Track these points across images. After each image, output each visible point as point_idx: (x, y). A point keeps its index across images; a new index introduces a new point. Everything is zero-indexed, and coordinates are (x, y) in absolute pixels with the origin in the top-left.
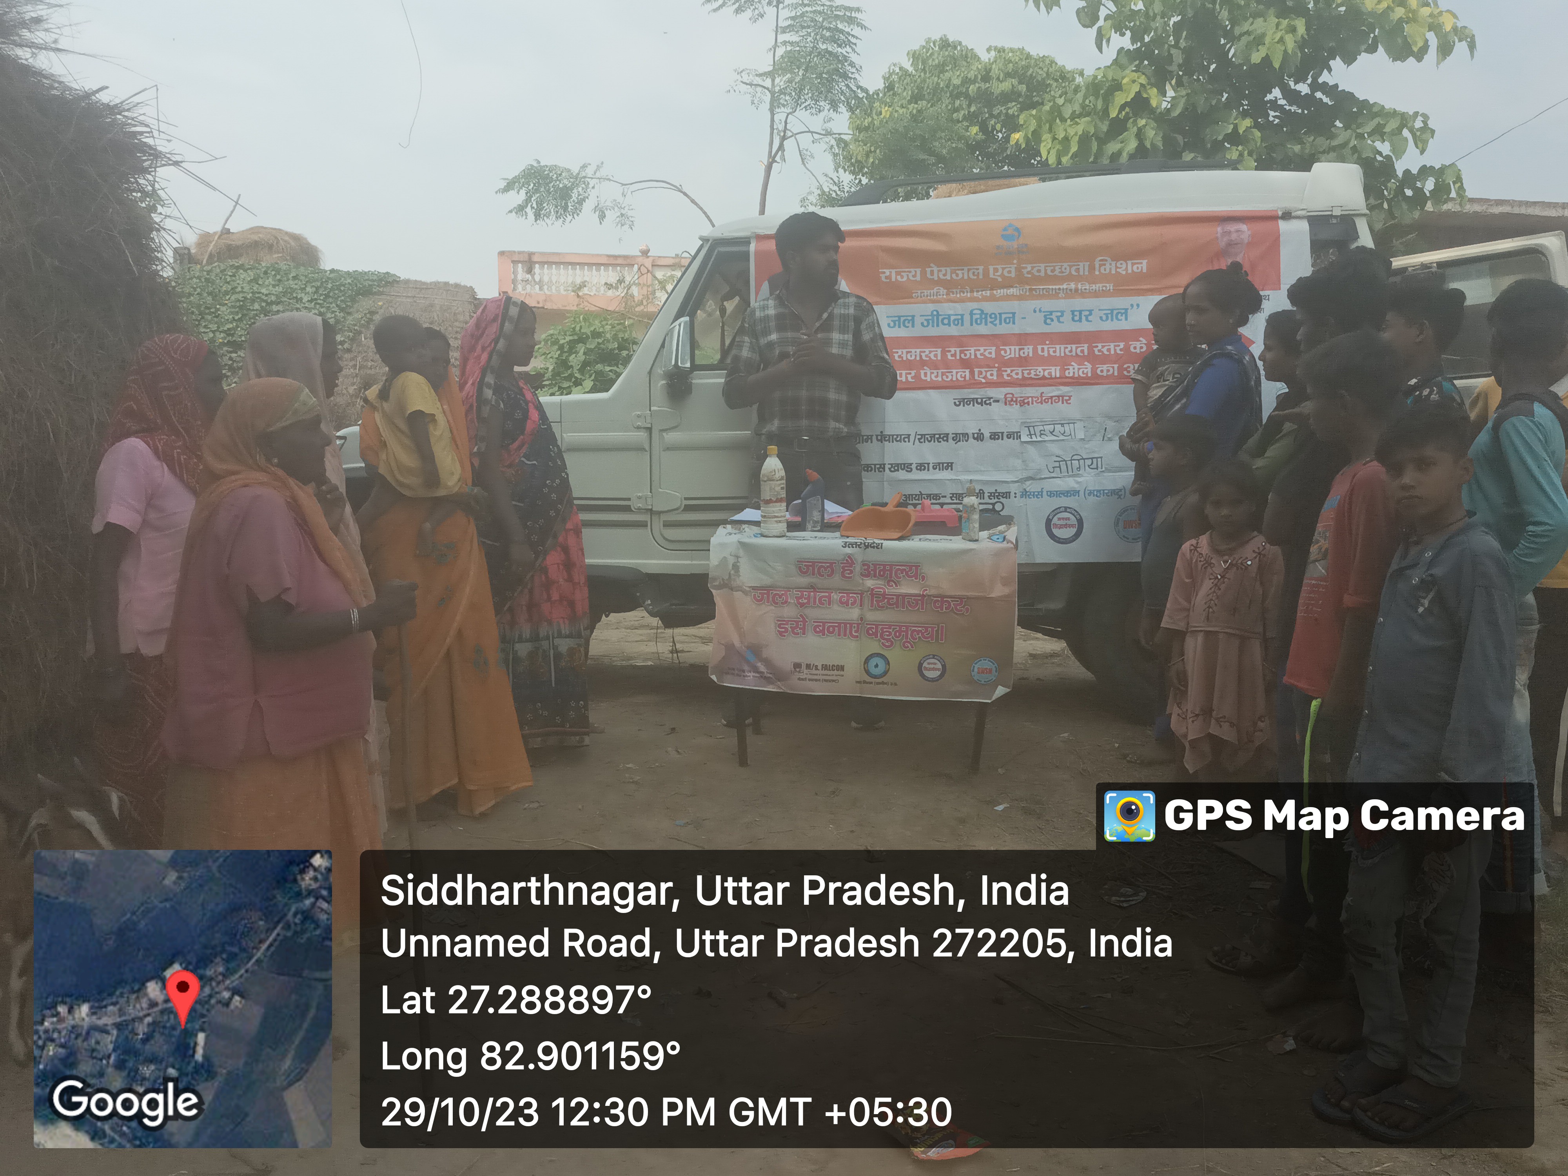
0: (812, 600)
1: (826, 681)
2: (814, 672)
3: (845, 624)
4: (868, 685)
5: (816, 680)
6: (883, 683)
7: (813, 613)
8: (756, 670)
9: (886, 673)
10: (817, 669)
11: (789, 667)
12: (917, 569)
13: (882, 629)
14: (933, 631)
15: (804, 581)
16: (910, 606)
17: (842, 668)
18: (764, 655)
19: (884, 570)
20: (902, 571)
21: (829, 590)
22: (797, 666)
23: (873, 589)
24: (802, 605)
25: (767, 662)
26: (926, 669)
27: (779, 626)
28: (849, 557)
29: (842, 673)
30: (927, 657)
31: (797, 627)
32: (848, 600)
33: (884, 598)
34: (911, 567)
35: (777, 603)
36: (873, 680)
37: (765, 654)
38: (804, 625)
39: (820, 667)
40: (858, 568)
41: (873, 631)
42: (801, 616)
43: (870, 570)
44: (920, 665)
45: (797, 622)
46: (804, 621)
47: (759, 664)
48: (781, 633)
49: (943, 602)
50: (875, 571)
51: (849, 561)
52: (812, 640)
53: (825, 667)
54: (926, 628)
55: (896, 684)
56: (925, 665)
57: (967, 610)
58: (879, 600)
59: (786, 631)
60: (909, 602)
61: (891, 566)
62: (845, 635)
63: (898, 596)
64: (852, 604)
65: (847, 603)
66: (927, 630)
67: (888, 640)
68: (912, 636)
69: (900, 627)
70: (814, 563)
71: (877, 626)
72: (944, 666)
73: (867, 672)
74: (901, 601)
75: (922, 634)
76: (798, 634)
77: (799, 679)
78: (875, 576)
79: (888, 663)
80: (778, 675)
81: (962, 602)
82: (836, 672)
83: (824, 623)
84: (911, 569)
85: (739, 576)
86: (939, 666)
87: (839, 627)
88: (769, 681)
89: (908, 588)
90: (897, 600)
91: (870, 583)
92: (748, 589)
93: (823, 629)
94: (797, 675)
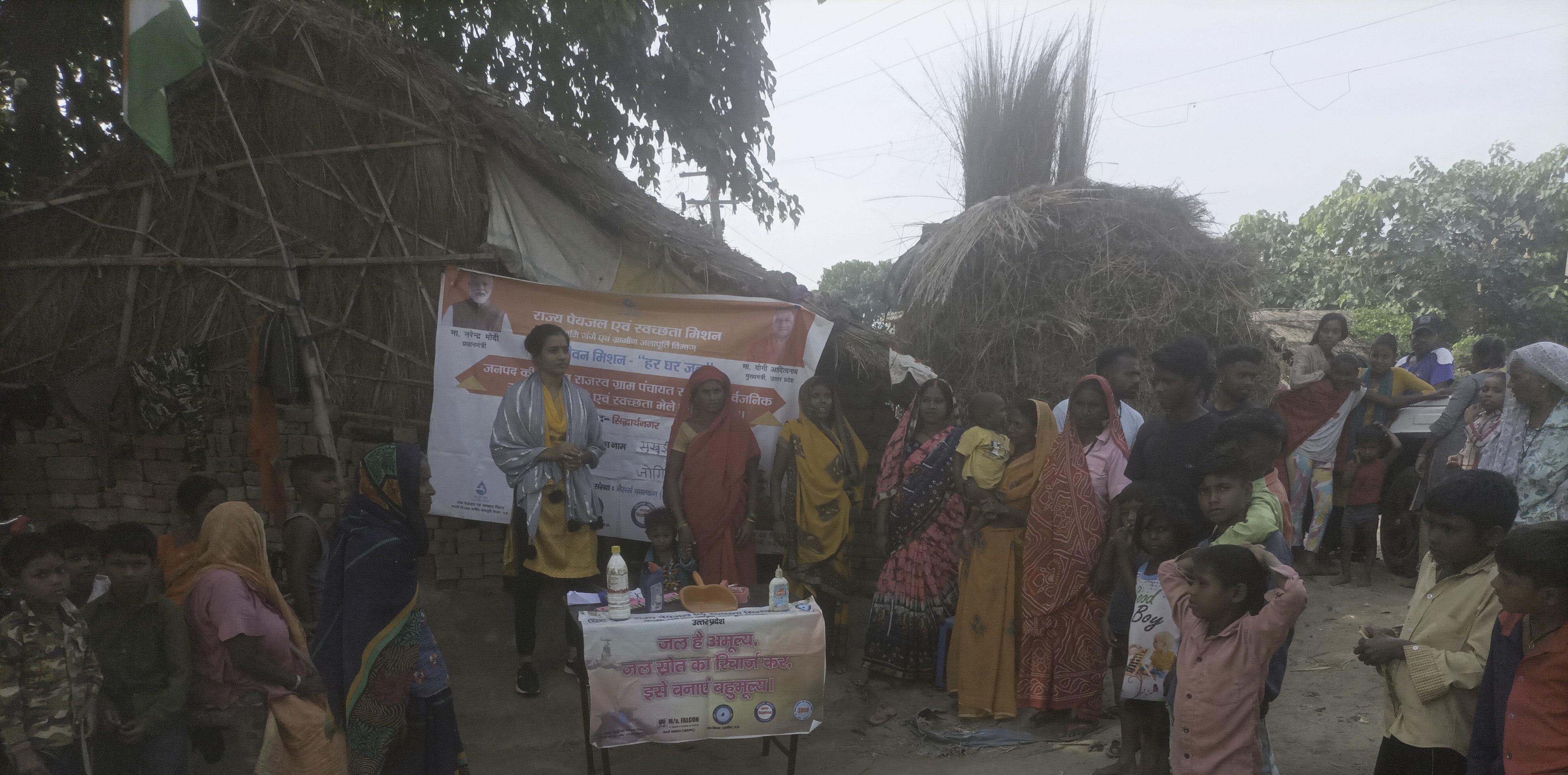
0: (670, 669)
1: (685, 731)
2: (675, 724)
3: (698, 685)
4: (717, 730)
5: (677, 731)
6: (729, 727)
7: (673, 679)
8: (628, 729)
9: (731, 719)
10: (677, 722)
11: (655, 724)
12: (751, 638)
13: (726, 686)
14: (764, 683)
15: (664, 654)
16: (746, 665)
17: (697, 719)
18: (635, 717)
19: (726, 640)
20: (740, 640)
21: (684, 660)
22: (662, 722)
23: (718, 656)
24: (663, 673)
25: (638, 722)
26: (760, 713)
27: (646, 692)
28: (699, 632)
29: (696, 723)
30: (761, 704)
31: (660, 691)
32: (698, 666)
33: (727, 662)
34: (746, 636)
35: (643, 674)
36: (721, 726)
37: (636, 715)
38: (666, 689)
39: (679, 721)
40: (705, 641)
41: (720, 688)
42: (663, 682)
43: (715, 641)
44: (756, 710)
45: (660, 687)
46: (666, 686)
47: (631, 724)
48: (647, 698)
49: (771, 661)
50: (718, 641)
51: (699, 635)
52: (673, 700)
53: (684, 720)
54: (760, 682)
55: (738, 727)
56: (760, 710)
57: (790, 665)
58: (723, 663)
59: (652, 695)
60: (746, 663)
61: (731, 636)
62: (698, 693)
63: (737, 660)
64: (702, 668)
65: (698, 668)
66: (760, 684)
67: (731, 694)
68: (749, 689)
69: (740, 683)
70: (671, 639)
71: (722, 684)
72: (774, 710)
73: (716, 720)
74: (739, 664)
75: (757, 687)
76: (661, 697)
77: (664, 732)
78: (719, 645)
79: (732, 712)
80: (645, 730)
81: (785, 660)
82: (692, 723)
83: (681, 686)
84: (746, 638)
85: (610, 656)
86: (770, 710)
87: (693, 687)
88: (638, 735)
89: (745, 652)
90: (737, 661)
91: (714, 651)
92: (618, 665)
93: (681, 690)
94: (662, 729)
